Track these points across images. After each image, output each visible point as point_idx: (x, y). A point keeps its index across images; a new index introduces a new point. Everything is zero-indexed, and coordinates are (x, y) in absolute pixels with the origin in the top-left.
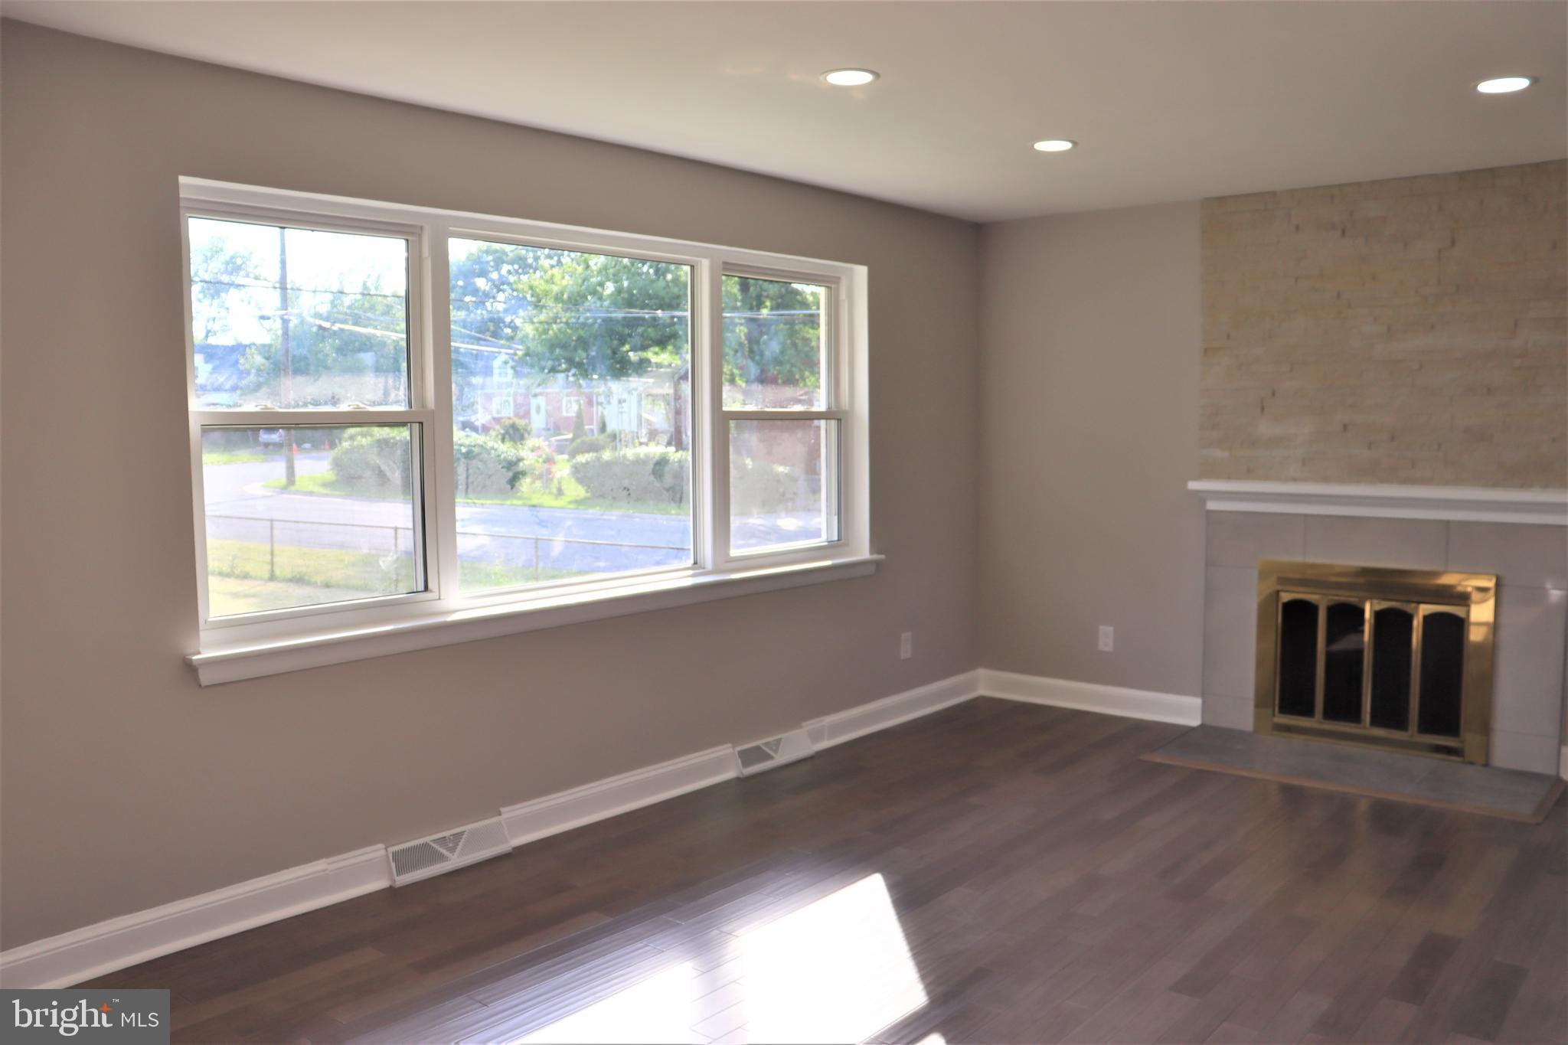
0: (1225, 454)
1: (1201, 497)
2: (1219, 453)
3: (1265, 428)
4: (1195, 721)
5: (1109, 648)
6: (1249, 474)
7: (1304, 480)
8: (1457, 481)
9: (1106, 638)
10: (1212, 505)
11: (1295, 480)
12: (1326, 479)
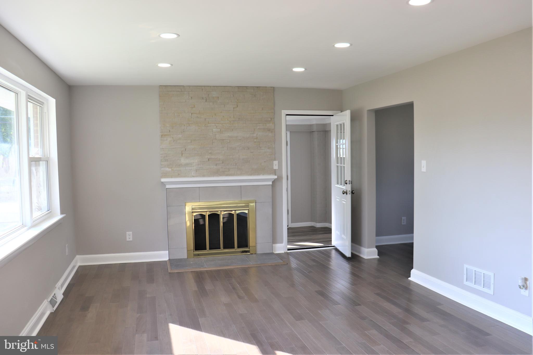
0: (170, 170)
1: (163, 184)
2: (168, 169)
3: (183, 161)
4: (167, 259)
5: (131, 239)
6: (179, 176)
7: (197, 176)
8: (241, 174)
9: (129, 236)
10: (168, 186)
11: (193, 177)
12: (204, 176)
